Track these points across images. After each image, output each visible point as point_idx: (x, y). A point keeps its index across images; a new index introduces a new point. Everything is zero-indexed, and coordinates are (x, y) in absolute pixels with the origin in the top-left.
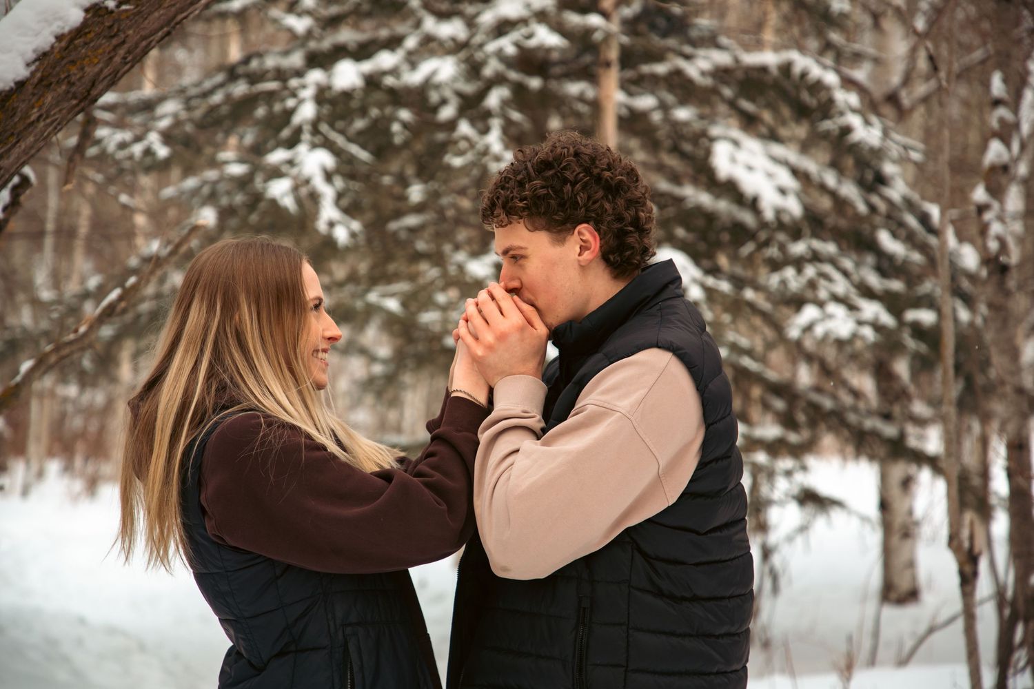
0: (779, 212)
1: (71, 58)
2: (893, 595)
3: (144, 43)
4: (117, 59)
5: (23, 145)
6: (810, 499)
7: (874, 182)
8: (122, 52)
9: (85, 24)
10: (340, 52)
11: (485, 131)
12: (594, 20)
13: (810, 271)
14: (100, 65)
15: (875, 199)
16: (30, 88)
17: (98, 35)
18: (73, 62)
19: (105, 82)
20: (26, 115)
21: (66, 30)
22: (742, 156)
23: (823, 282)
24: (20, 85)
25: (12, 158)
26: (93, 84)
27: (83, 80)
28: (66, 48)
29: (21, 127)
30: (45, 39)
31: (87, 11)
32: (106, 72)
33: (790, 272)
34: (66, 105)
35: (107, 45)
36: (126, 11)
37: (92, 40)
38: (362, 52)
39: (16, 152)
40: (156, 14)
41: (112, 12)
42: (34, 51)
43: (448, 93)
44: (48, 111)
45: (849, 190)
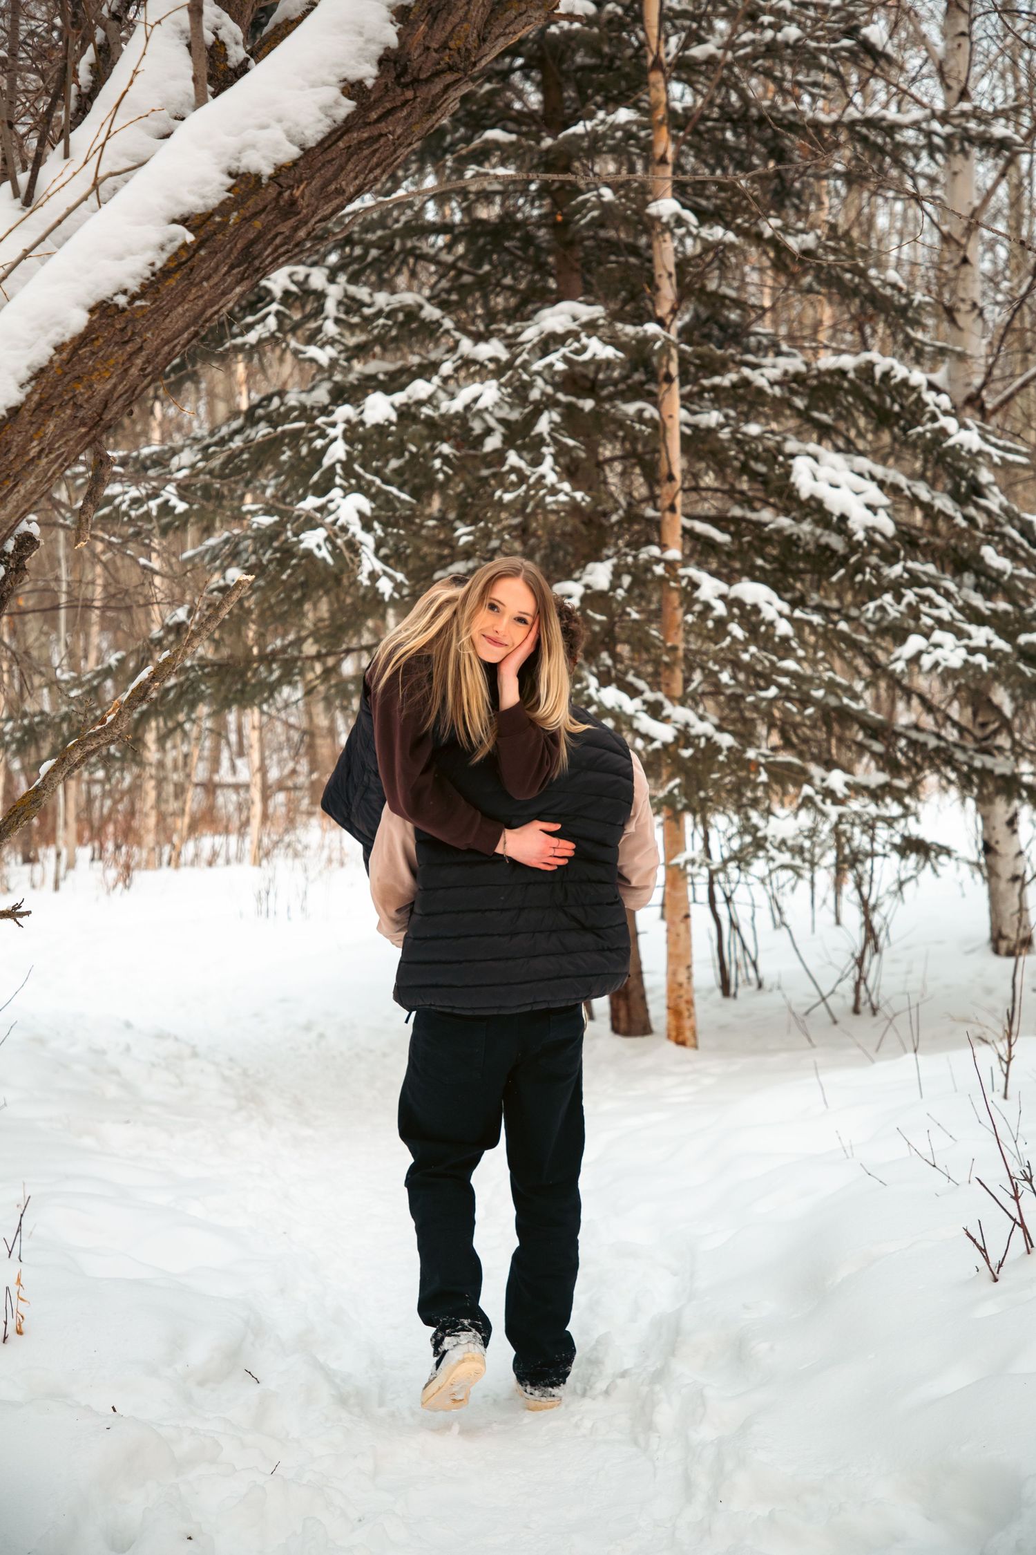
0: (870, 530)
1: (75, 373)
2: (1003, 945)
3: (166, 348)
4: (134, 371)
5: (22, 490)
6: (913, 846)
7: (971, 493)
8: (139, 362)
9: (90, 328)
10: (369, 384)
11: (536, 462)
12: (652, 328)
13: (910, 596)
14: (113, 381)
15: (972, 511)
16: (25, 414)
17: (107, 342)
18: (78, 379)
19: (121, 402)
20: (24, 450)
21: (67, 338)
22: (823, 472)
23: (924, 608)
24: (14, 411)
25: (10, 507)
26: (106, 405)
27: (93, 401)
28: (69, 361)
29: (17, 467)
30: (42, 353)
31: (91, 311)
32: (120, 388)
33: (888, 598)
34: (73, 434)
35: (120, 355)
36: (142, 307)
37: (100, 349)
38: (392, 383)
39: (14, 498)
40: (180, 310)
41: (124, 310)
42: (29, 368)
43: (492, 422)
44: (51, 444)
45: (944, 503)
